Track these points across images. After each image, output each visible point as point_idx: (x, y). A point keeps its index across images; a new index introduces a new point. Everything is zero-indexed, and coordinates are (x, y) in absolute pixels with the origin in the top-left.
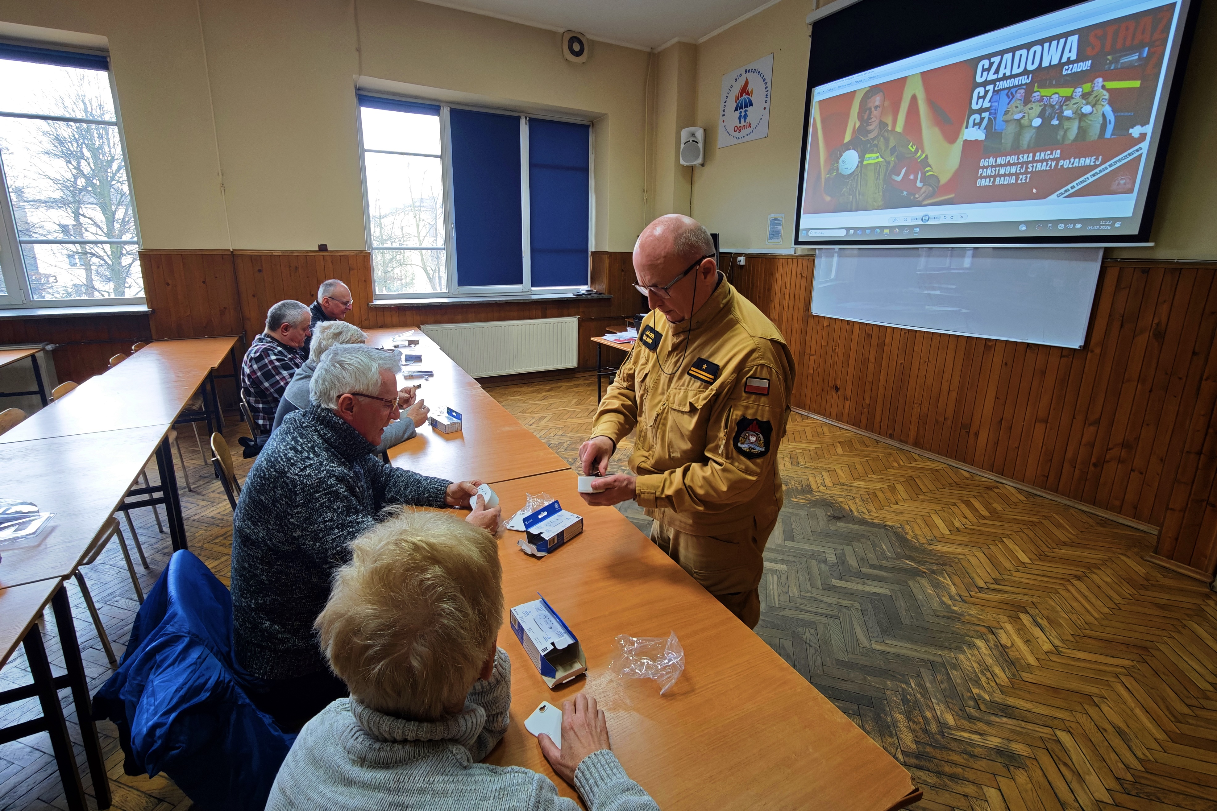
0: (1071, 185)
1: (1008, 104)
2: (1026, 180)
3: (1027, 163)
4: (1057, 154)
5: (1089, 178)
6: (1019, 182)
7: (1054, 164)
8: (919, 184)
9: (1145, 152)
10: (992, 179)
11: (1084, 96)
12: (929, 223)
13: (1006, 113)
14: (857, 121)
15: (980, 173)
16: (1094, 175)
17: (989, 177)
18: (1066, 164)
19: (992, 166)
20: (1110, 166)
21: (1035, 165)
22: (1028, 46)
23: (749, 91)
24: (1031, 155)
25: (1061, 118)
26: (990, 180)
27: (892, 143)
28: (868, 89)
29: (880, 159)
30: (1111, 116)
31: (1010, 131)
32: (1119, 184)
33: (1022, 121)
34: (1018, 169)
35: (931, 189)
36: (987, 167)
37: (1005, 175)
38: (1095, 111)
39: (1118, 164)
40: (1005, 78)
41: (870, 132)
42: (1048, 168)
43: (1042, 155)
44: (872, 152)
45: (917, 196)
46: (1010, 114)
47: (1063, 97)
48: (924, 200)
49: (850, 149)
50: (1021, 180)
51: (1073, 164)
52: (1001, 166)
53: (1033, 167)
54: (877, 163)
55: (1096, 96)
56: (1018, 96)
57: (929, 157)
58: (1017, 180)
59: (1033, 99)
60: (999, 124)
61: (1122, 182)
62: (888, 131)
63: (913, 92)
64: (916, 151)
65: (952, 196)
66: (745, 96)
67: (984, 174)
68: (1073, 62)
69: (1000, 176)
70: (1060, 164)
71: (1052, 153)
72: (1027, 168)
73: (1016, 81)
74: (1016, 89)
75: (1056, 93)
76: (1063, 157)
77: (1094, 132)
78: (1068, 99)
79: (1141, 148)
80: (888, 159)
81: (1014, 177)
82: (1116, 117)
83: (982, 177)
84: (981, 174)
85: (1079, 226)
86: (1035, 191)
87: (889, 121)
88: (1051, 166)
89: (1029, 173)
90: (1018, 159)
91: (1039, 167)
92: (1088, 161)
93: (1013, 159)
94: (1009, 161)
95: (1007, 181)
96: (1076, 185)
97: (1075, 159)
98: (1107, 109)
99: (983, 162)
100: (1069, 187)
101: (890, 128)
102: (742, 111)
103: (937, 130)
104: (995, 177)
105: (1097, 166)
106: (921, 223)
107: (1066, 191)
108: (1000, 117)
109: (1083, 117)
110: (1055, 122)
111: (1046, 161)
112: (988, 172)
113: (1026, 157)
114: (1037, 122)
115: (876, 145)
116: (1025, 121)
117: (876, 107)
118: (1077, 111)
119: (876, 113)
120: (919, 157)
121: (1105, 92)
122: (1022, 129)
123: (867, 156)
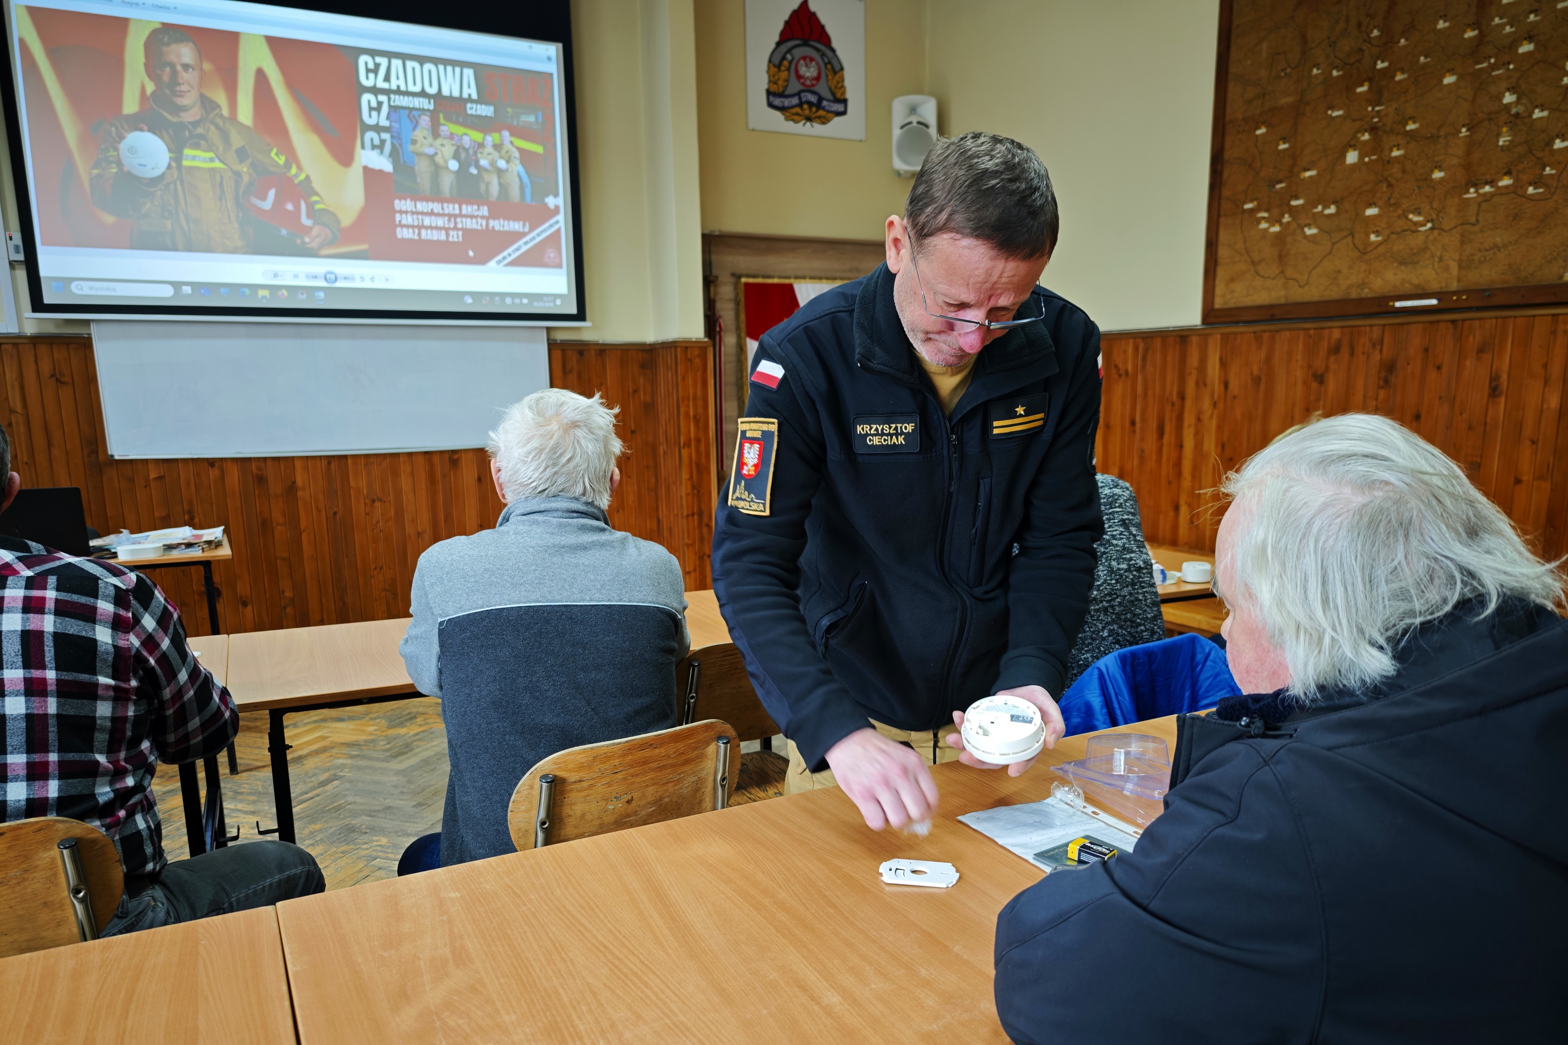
0: (507, 252)
1: (414, 131)
2: (458, 238)
3: (455, 216)
4: (485, 211)
5: (523, 246)
6: (451, 239)
7: (484, 223)
8: (305, 221)
9: (562, 224)
10: (416, 231)
12: (337, 285)
13: (414, 142)
14: (147, 80)
15: (398, 219)
17: (413, 227)
18: (497, 225)
19: (413, 213)
20: (538, 235)
21: (464, 220)
26: (414, 232)
27: (237, 141)
28: (158, 26)
29: (218, 164)
30: (526, 179)
32: (549, 257)
33: (436, 159)
34: (446, 222)
35: (328, 231)
36: (406, 212)
37: (431, 228)
38: (510, 169)
39: (544, 235)
40: (398, 92)
41: (184, 109)
42: (479, 228)
43: (469, 209)
44: (196, 146)
45: (307, 240)
46: (418, 144)
47: (475, 142)
49: (141, 130)
50: (453, 237)
51: (503, 226)
52: (423, 213)
53: (462, 222)
54: (213, 170)
56: (422, 123)
57: (313, 178)
58: (447, 235)
59: (442, 134)
60: (408, 156)
61: (551, 255)
62: (221, 116)
63: (258, 64)
64: (288, 166)
65: (364, 247)
67: (404, 222)
68: (475, 102)
69: (427, 228)
70: (491, 225)
71: (479, 209)
72: (456, 223)
73: (417, 102)
74: (419, 112)
75: (465, 134)
76: (493, 215)
77: (515, 193)
79: (557, 222)
80: (237, 167)
81: (443, 232)
83: (402, 226)
84: (400, 221)
85: (525, 301)
86: (471, 253)
88: (481, 225)
89: (459, 229)
90: (443, 208)
91: (470, 224)
92: (516, 226)
93: (436, 207)
94: (432, 209)
95: (434, 236)
96: (512, 252)
97: (503, 220)
98: (520, 168)
99: (399, 204)
100: (505, 253)
101: (225, 112)
103: (315, 139)
104: (419, 227)
105: (526, 234)
106: (324, 284)
107: (504, 258)
108: (407, 146)
111: (475, 217)
112: (408, 219)
113: (452, 208)
114: (454, 165)
115: (203, 137)
116: (439, 159)
117: (186, 67)
118: (493, 163)
119: (189, 77)
120: (296, 176)
121: (514, 150)
122: (437, 169)
123: (187, 152)
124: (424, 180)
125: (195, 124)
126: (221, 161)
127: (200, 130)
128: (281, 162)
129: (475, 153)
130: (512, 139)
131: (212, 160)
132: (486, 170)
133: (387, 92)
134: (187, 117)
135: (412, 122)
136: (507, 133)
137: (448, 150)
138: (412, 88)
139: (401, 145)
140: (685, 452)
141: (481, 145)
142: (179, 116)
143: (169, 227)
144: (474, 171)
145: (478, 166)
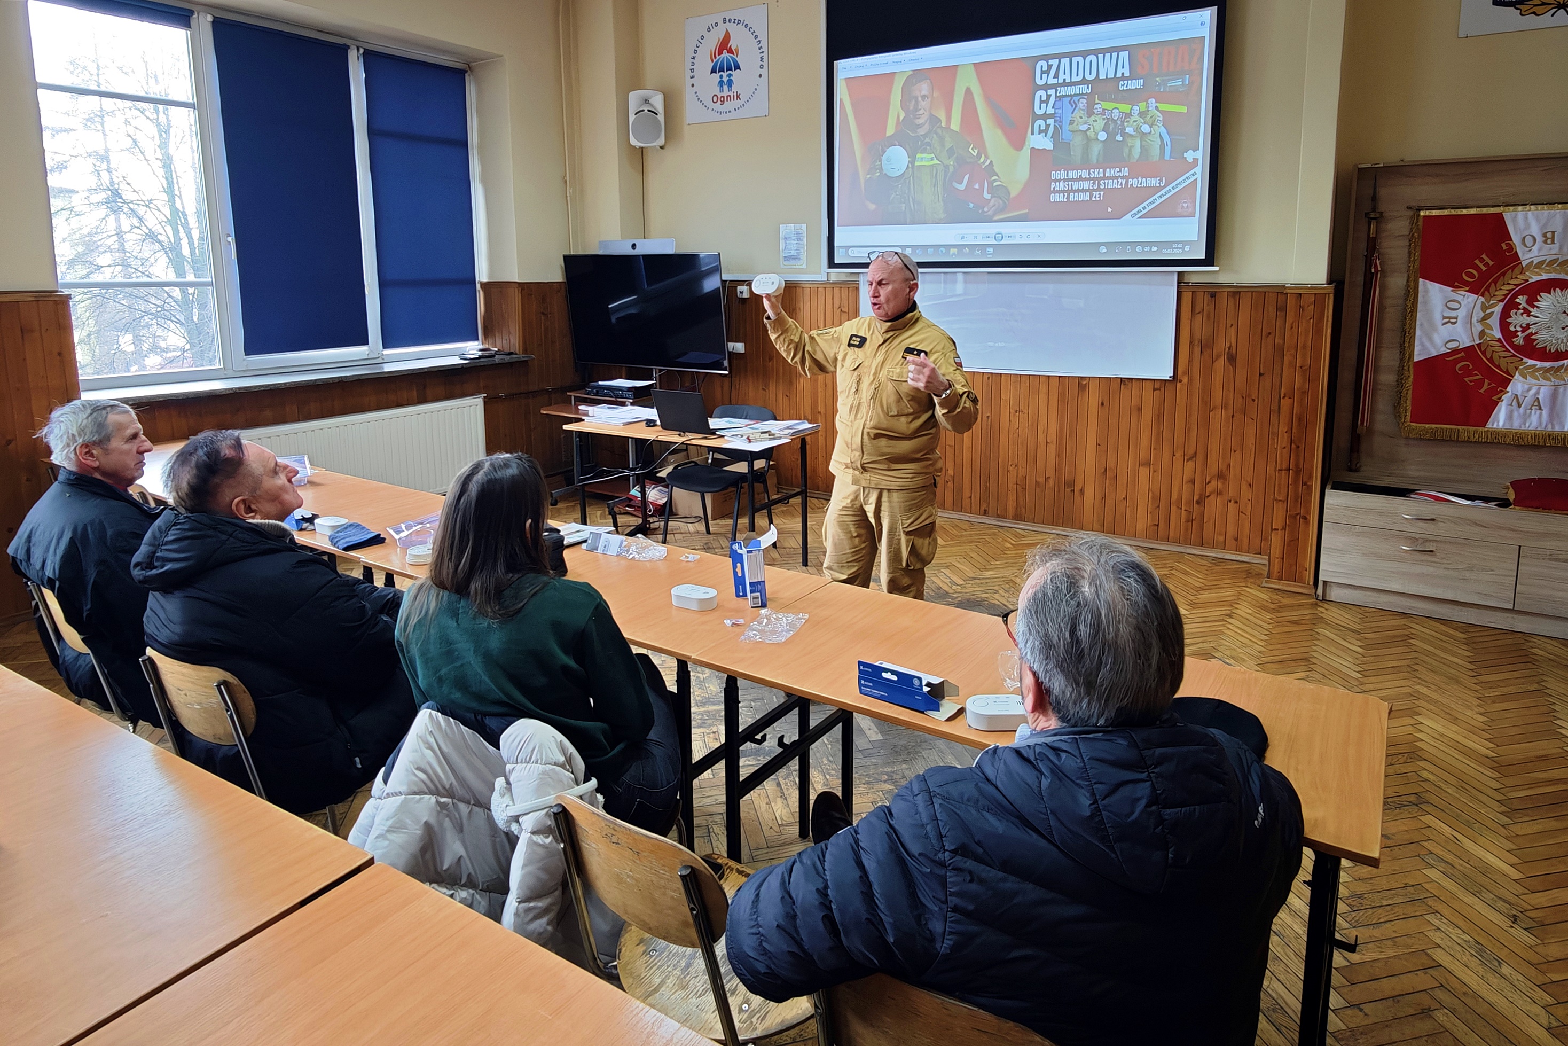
0: (1142, 206)
1: (1072, 113)
2: (1100, 197)
3: (1099, 179)
4: (1126, 172)
5: (1157, 199)
6: (1094, 199)
7: (1124, 182)
8: (987, 196)
9: (1199, 175)
10: (1066, 194)
11: (1142, 114)
12: (1002, 242)
13: (1072, 122)
14: (901, 111)
15: (1052, 187)
16: (1161, 197)
17: (1063, 192)
18: (1134, 182)
19: (1065, 180)
20: (1173, 188)
21: (1106, 181)
22: (1084, 54)
23: (733, 48)
24: (1101, 170)
25: (1123, 134)
26: (1064, 196)
27: (948, 144)
28: (911, 73)
29: (936, 162)
30: (1167, 139)
31: (1078, 141)
32: (1183, 207)
33: (1088, 133)
34: (1091, 185)
35: (1001, 202)
36: (1059, 181)
37: (1078, 191)
38: (1153, 132)
39: (1180, 187)
40: (1064, 84)
41: (920, 126)
42: (1119, 187)
43: (1112, 172)
44: (924, 151)
45: (986, 210)
46: (1075, 124)
47: (1123, 113)
48: (995, 214)
49: (895, 145)
50: (1095, 197)
51: (1141, 184)
52: (1073, 180)
53: (1104, 183)
54: (932, 166)
55: (1151, 117)
56: (1081, 105)
57: (994, 163)
58: (1091, 196)
59: (1096, 111)
60: (1066, 135)
61: (1185, 205)
62: (941, 127)
63: (967, 85)
64: (979, 156)
65: (1026, 211)
66: (726, 55)
67: (1057, 188)
68: (1127, 79)
69: (1075, 191)
70: (1130, 183)
71: (1121, 170)
72: (1099, 184)
73: (1076, 90)
74: (1079, 98)
75: (1116, 108)
76: (1132, 175)
77: (1155, 152)
78: (1129, 115)
79: (1194, 174)
80: (946, 162)
81: (1088, 194)
82: (1171, 140)
83: (1055, 192)
84: (1054, 188)
85: (1154, 248)
86: (1110, 210)
87: (942, 115)
88: (1121, 184)
89: (1102, 190)
90: (1089, 174)
91: (1110, 184)
92: (1154, 182)
93: (1084, 174)
94: (1081, 176)
95: (1081, 197)
96: (1147, 206)
97: (1142, 178)
98: (1163, 130)
99: (1055, 175)
100: (1140, 207)
101: (943, 125)
102: (724, 74)
103: (999, 132)
104: (1069, 192)
105: (1162, 188)
106: (994, 242)
107: (1139, 212)
108: (1066, 127)
109: (1143, 135)
110: (1119, 138)
111: (1117, 178)
112: (1061, 186)
114: (1103, 136)
115: (929, 144)
116: (1090, 133)
117: (924, 97)
118: (1138, 130)
119: (925, 104)
120: (983, 163)
121: (1159, 114)
122: (1089, 142)
123: (919, 156)
124: (1077, 153)
125: (925, 136)
126: (937, 159)
127: (927, 140)
128: (975, 154)
129: (1123, 122)
130: (1158, 105)
131: (932, 159)
132: (1131, 136)
133: (1055, 86)
134: (921, 132)
136: (1153, 100)
137: (1101, 123)
138: (1075, 79)
139: (1061, 127)
142: (917, 132)
143: (903, 208)
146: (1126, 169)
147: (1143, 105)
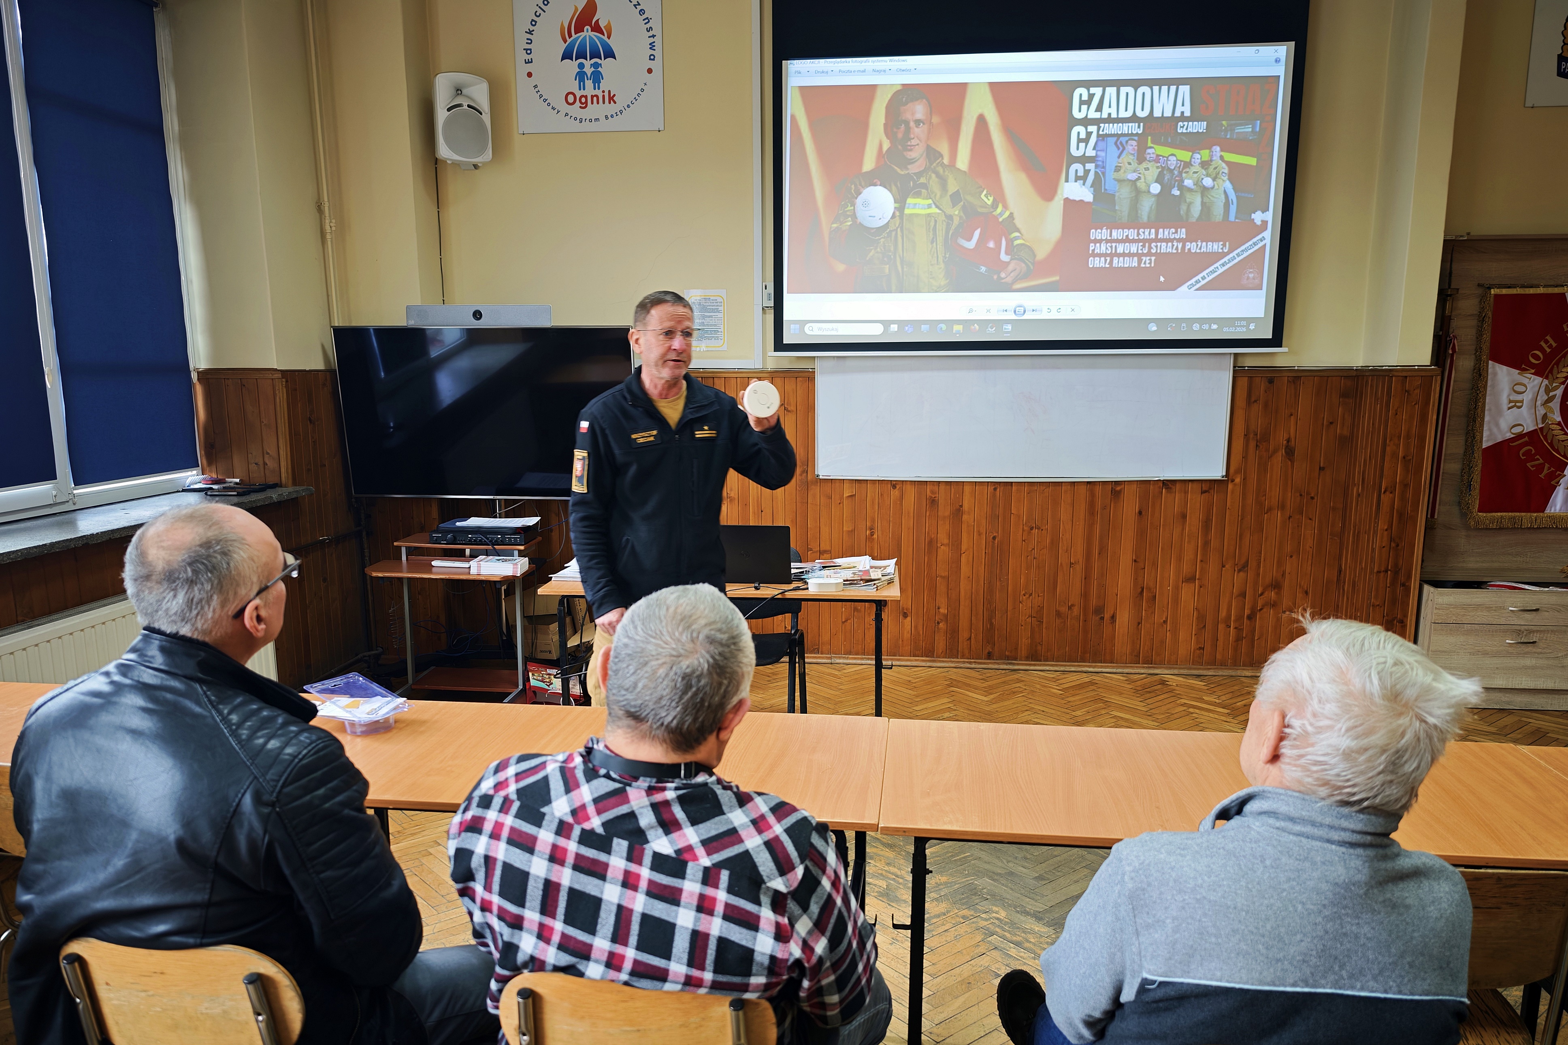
0: (1201, 275)
1: (1119, 157)
2: (1150, 263)
3: (1150, 241)
4: (1182, 233)
5: (1219, 268)
6: (1143, 265)
7: (1180, 246)
8: (1004, 257)
9: (1268, 241)
10: (1108, 259)
11: (1205, 164)
12: (1025, 317)
13: (1118, 169)
14: (884, 139)
15: (1091, 248)
16: (1223, 265)
17: (1105, 255)
18: (1192, 247)
19: (1107, 241)
20: (1238, 255)
21: (1159, 244)
22: (1136, 84)
23: (602, 24)
24: (1153, 231)
26: (1106, 260)
27: (953, 186)
28: (899, 88)
29: (934, 210)
30: (1232, 195)
31: (1124, 194)
32: (1248, 278)
33: (1138, 184)
34: (1140, 248)
35: (1023, 265)
36: (1100, 241)
37: (1124, 255)
38: (1216, 187)
39: (1245, 254)
40: (1110, 120)
41: (912, 161)
42: (1175, 251)
43: (1166, 233)
44: (918, 195)
45: (1003, 275)
46: (1122, 171)
47: (1181, 161)
48: (1015, 281)
49: (875, 185)
50: (1145, 263)
51: (1200, 249)
52: (1118, 241)
53: (1157, 246)
54: (929, 215)
55: (1215, 168)
56: (1129, 148)
57: (1015, 215)
58: (1140, 261)
59: (1148, 157)
60: (1110, 184)
61: (1251, 276)
62: (943, 165)
63: (980, 111)
64: (995, 206)
65: (1056, 278)
66: (587, 33)
67: (1097, 251)
68: (1188, 119)
69: (1120, 256)
70: (1187, 248)
71: (1176, 232)
72: (1150, 248)
73: (1125, 128)
74: (1127, 138)
75: (1172, 155)
76: (1190, 239)
77: (1218, 212)
79: (1264, 238)
80: (949, 211)
81: (1136, 259)
82: (1237, 197)
83: (1094, 255)
84: (1093, 250)
85: (1214, 327)
86: (1162, 279)
87: (944, 148)
88: (1177, 248)
89: (1153, 255)
90: (1138, 234)
91: (1165, 248)
92: (1215, 247)
93: (1132, 234)
94: (1127, 236)
95: (1127, 263)
96: (1206, 276)
97: (1202, 242)
98: (1228, 185)
99: (1095, 234)
100: (1199, 277)
101: (946, 161)
102: (588, 63)
103: (1023, 177)
104: (1112, 256)
105: (1225, 255)
106: (1014, 317)
107: (1197, 282)
108: (1111, 175)
109: (1204, 190)
111: (1171, 241)
112: (1103, 248)
113: (1147, 234)
114: (1156, 188)
115: (925, 186)
116: (1141, 184)
117: (918, 122)
118: (1198, 183)
119: (919, 132)
120: (1001, 214)
121: (1224, 165)
122: (1138, 194)
123: (910, 201)
124: (1123, 207)
126: (937, 207)
127: (923, 180)
128: (989, 203)
129: (1180, 173)
130: (1223, 154)
131: (929, 206)
132: (1190, 190)
133: (1097, 122)
135: (1119, 149)
136: (1218, 148)
137: (1153, 172)
138: (1123, 114)
139: (1104, 173)
140: (1386, 498)
141: (1188, 164)
142: (908, 169)
143: (887, 271)
144: (1176, 192)
145: (1181, 187)
146: (1184, 230)
147: (1205, 154)
